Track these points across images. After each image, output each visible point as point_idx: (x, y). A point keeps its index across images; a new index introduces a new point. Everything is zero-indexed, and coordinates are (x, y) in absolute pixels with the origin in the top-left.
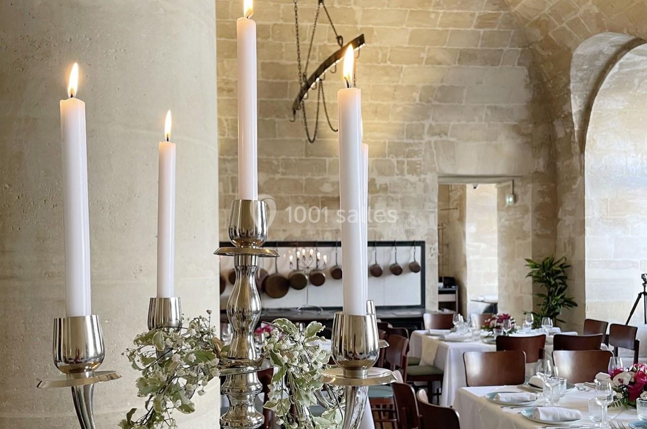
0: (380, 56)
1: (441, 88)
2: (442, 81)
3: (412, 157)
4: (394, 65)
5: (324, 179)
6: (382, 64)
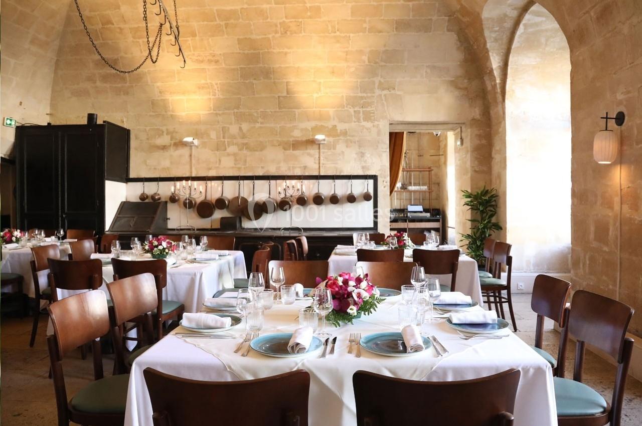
0: (330, 28)
1: (385, 52)
2: (385, 46)
3: (367, 107)
4: (343, 35)
5: (295, 126)
6: (333, 34)
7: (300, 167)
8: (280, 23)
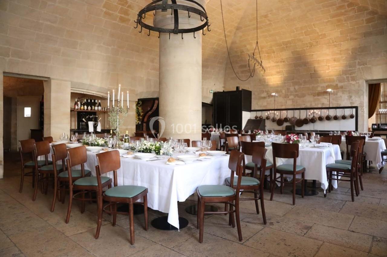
0: (331, 41)
1: (360, 48)
2: (359, 45)
3: (352, 74)
4: (338, 43)
5: (318, 86)
6: (333, 44)
7: (321, 104)
8: (309, 43)
